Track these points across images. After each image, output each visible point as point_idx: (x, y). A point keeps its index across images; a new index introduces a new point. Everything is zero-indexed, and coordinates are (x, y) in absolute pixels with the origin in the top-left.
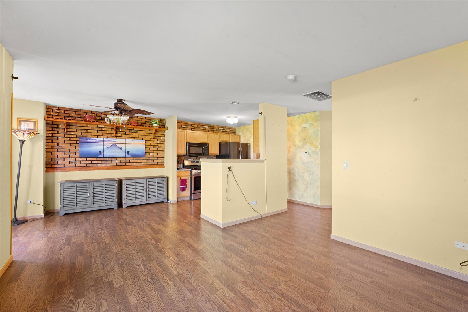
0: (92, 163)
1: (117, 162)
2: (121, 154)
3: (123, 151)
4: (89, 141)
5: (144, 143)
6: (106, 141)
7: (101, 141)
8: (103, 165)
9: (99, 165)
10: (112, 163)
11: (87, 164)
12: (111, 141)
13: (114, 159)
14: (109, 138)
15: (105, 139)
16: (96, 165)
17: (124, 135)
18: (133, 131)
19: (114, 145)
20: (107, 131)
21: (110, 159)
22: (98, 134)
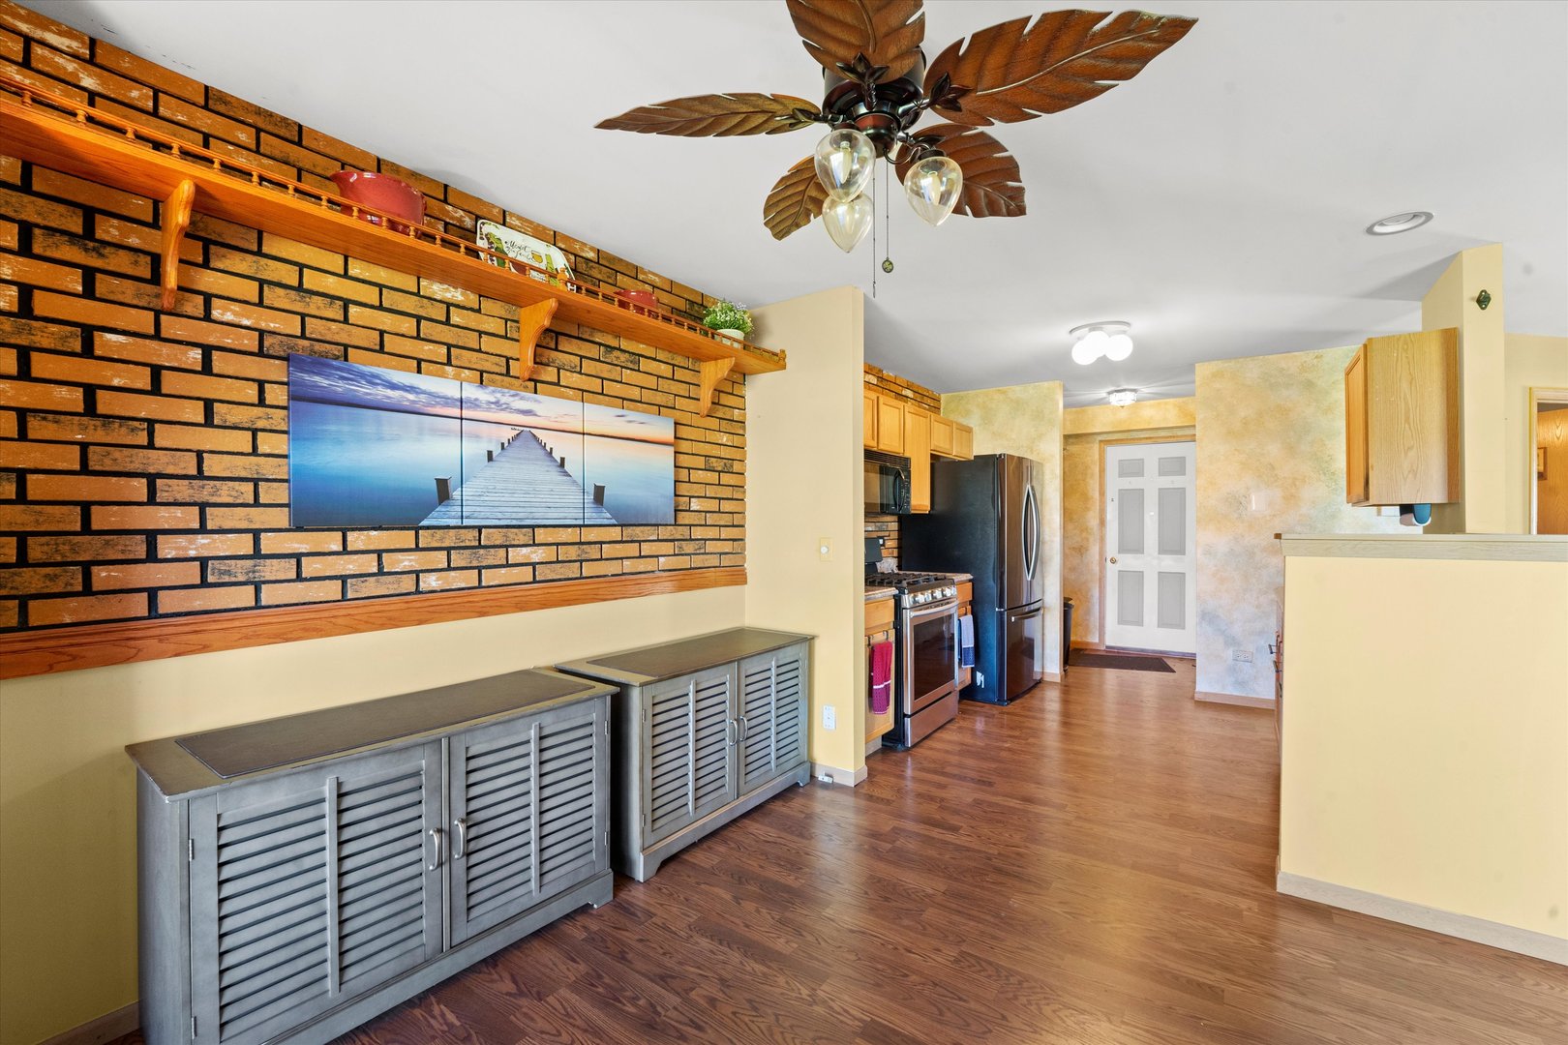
0: (381, 572)
1: (537, 555)
2: (562, 502)
3: (575, 482)
4: (363, 390)
5: (669, 436)
6: (475, 404)
7: (447, 401)
8: (458, 580)
9: (431, 582)
10: (508, 565)
11: (344, 579)
12: (507, 408)
13: (522, 537)
14: (493, 383)
15: (471, 391)
16: (408, 583)
17: (574, 379)
18: (616, 353)
19: (526, 438)
20: (481, 333)
21: (497, 537)
22: (426, 350)
